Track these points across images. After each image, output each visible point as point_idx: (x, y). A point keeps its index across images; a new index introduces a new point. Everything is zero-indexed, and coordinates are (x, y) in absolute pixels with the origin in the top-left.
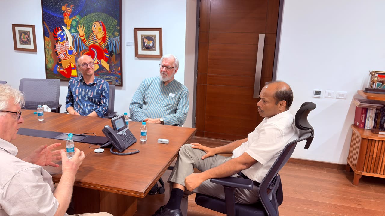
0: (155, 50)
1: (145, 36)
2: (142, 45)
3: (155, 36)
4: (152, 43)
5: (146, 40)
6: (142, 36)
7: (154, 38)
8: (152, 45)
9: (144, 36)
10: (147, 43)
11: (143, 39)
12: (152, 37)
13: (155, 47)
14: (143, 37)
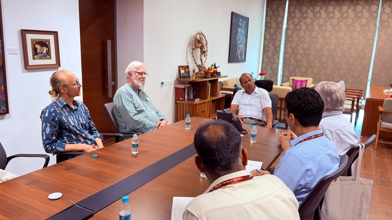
0: (50, 58)
1: (37, 41)
2: (33, 52)
3: (49, 41)
4: (45, 50)
5: (38, 47)
6: (32, 41)
7: (48, 43)
8: (46, 52)
9: (35, 41)
10: (40, 50)
11: (35, 44)
12: (46, 42)
13: (50, 55)
14: (34, 43)
